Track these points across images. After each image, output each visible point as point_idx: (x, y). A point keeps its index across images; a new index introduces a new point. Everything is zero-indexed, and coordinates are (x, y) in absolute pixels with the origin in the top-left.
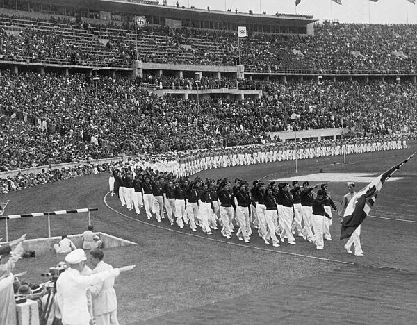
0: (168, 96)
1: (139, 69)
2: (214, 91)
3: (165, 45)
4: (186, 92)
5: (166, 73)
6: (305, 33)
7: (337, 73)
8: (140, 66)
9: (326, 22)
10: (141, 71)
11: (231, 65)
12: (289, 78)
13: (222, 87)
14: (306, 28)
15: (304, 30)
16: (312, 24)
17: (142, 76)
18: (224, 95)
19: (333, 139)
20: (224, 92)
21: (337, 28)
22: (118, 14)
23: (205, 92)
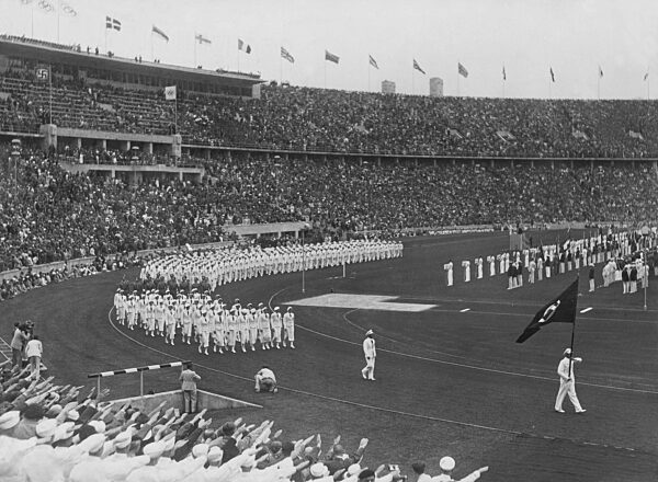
0: (91, 173)
1: (53, 136)
2: (148, 169)
3: (80, 103)
4: (114, 169)
5: (86, 141)
6: (250, 95)
7: (291, 149)
8: (54, 132)
9: (274, 83)
10: (56, 139)
11: (165, 134)
12: (234, 153)
13: (158, 163)
14: (251, 90)
15: (249, 93)
16: (258, 86)
17: (55, 146)
18: (159, 174)
19: (294, 236)
20: (160, 170)
21: (288, 90)
22: (18, 58)
23: (136, 169)
